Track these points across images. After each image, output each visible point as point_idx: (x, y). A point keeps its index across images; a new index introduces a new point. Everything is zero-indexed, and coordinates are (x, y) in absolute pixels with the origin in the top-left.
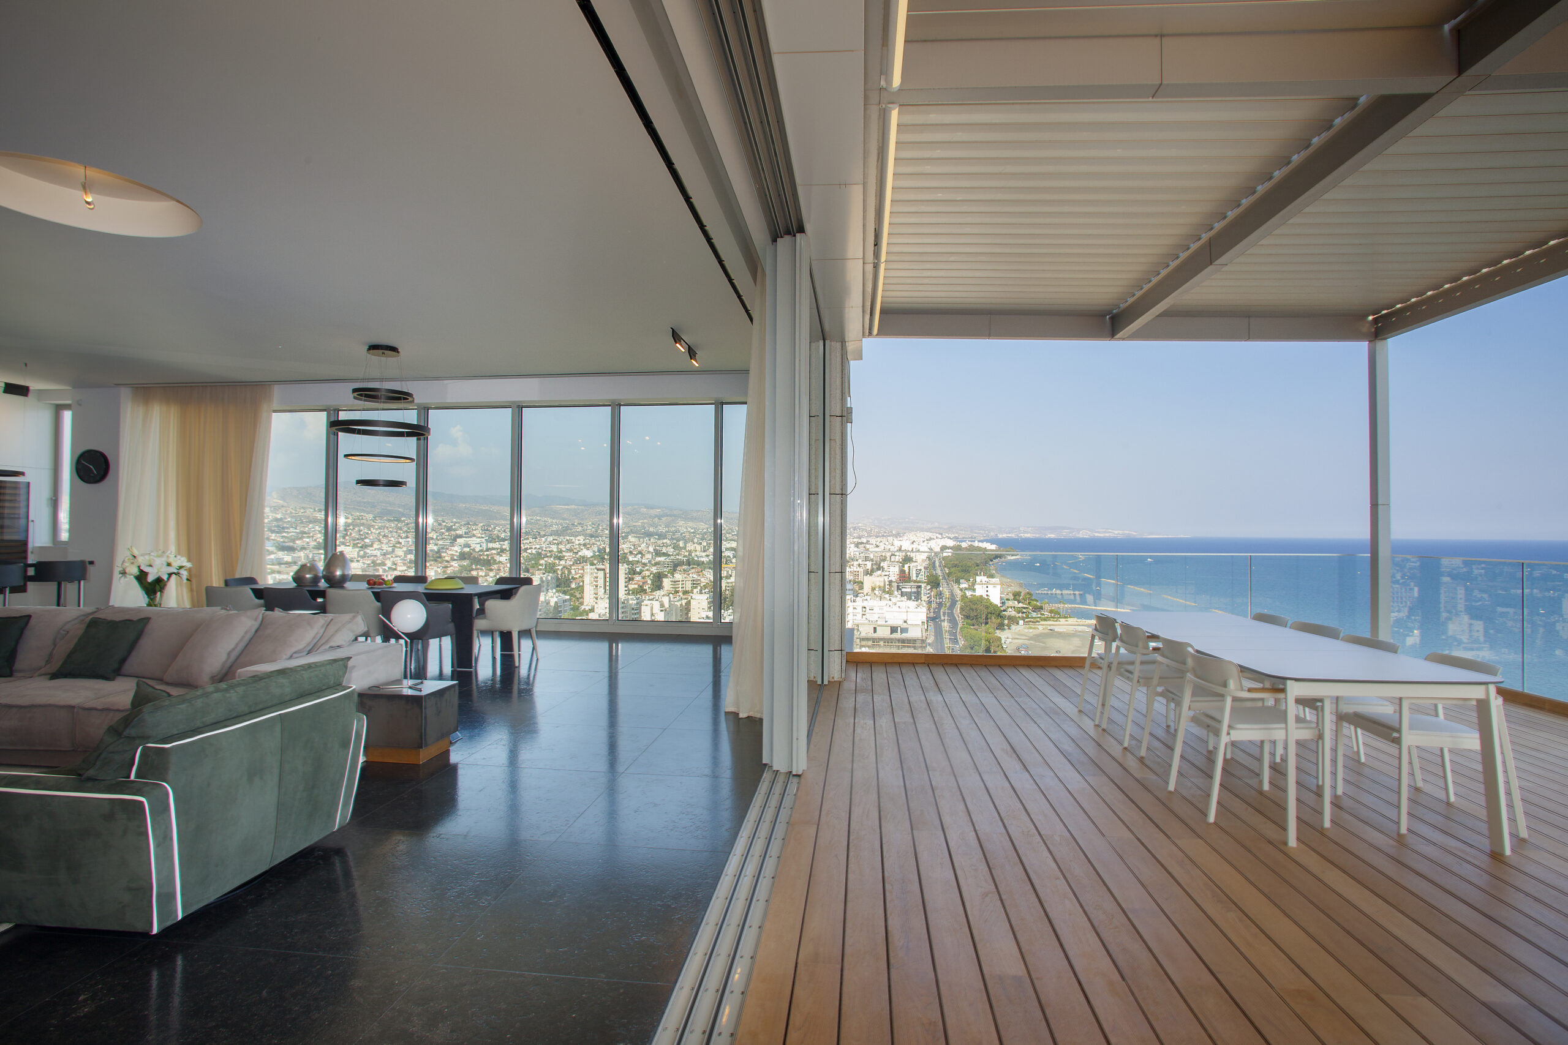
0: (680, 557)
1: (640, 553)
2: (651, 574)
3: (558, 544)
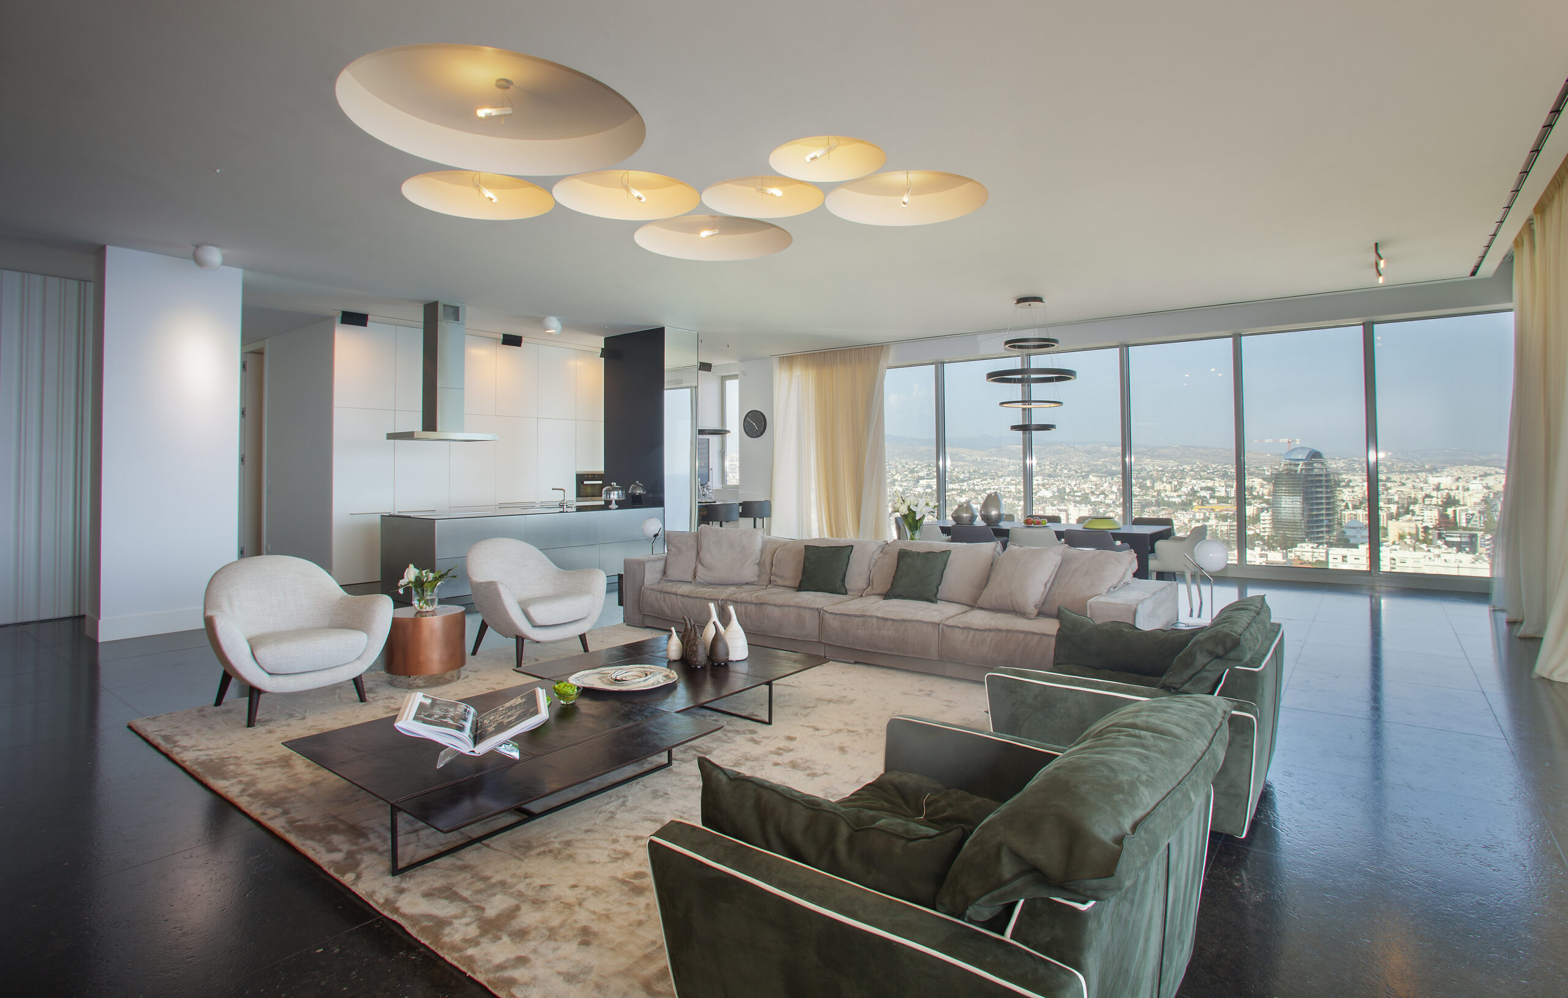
0: (1148, 498)
1: (1103, 493)
2: (1116, 516)
3: (1016, 485)
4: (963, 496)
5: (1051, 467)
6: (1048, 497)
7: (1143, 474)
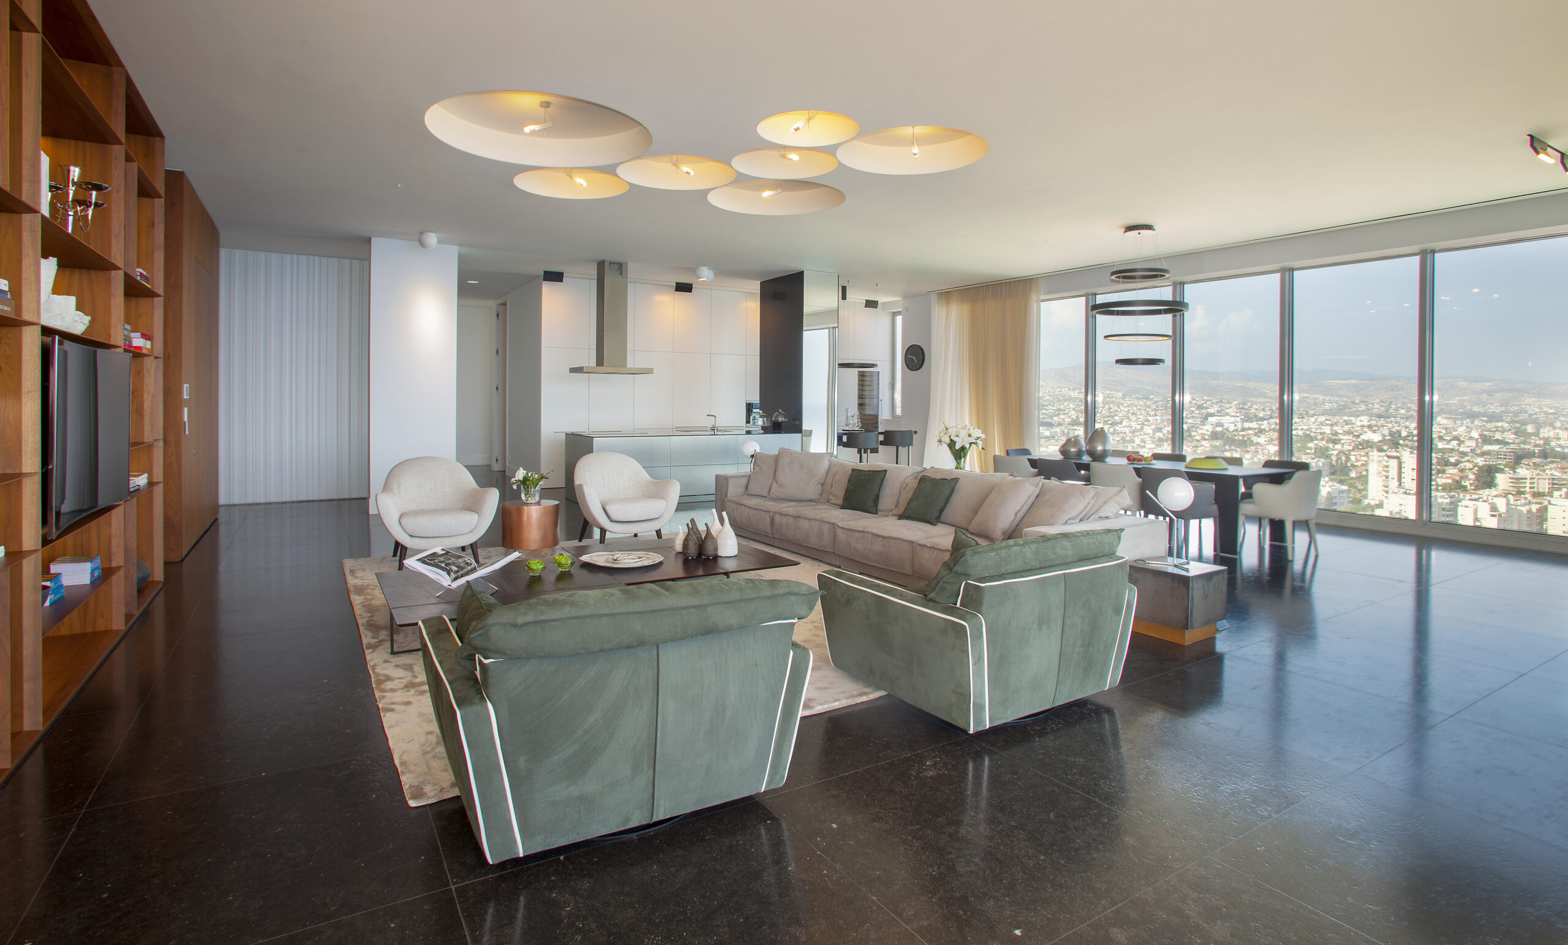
0: (1527, 447)
1: (1456, 438)
2: (1474, 466)
3: (1332, 425)
4: (1262, 436)
5: (1382, 406)
6: (1376, 441)
7: (1522, 417)
